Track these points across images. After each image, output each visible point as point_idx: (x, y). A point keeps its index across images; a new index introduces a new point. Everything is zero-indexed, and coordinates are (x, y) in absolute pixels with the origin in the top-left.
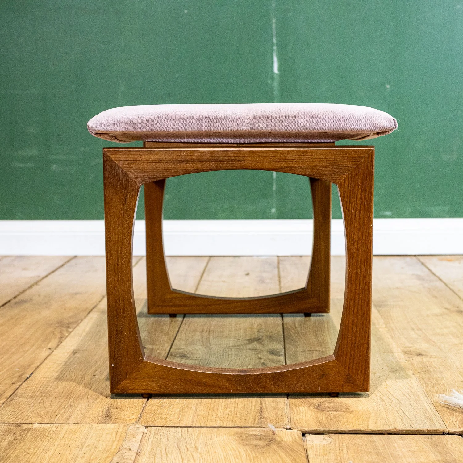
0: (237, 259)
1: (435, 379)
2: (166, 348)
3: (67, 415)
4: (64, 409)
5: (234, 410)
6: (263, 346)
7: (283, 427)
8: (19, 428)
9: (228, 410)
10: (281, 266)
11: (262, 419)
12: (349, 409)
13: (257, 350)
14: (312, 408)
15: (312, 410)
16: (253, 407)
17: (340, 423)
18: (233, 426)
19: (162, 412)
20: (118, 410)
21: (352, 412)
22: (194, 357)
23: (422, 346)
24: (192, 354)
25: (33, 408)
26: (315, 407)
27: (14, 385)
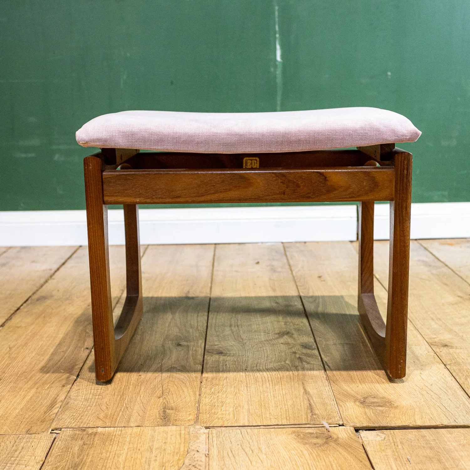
0: (242, 246)
1: (466, 371)
2: (201, 345)
3: (126, 417)
4: (122, 412)
5: (285, 407)
6: (294, 339)
7: (335, 423)
8: (85, 433)
9: (279, 407)
10: (288, 253)
11: (315, 416)
12: (393, 405)
13: (289, 344)
14: (358, 403)
15: (358, 406)
16: (302, 404)
17: (388, 419)
18: (289, 424)
19: (216, 411)
20: (174, 411)
21: (396, 407)
22: (230, 354)
23: (446, 337)
24: (228, 350)
25: (91, 411)
26: (361, 403)
27: (65, 388)
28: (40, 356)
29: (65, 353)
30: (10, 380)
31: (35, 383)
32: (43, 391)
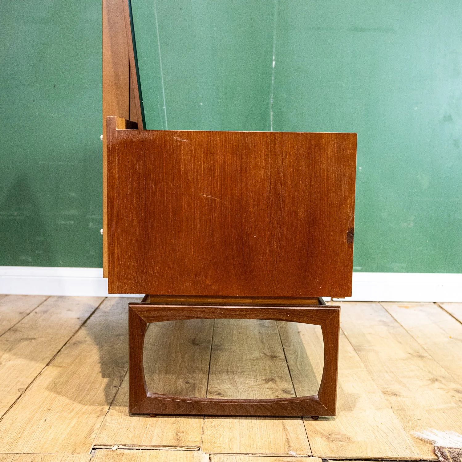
1: (409, 416)
2: (204, 383)
5: (268, 440)
6: (277, 385)
7: (306, 454)
8: (115, 453)
9: (264, 440)
11: (290, 448)
12: (351, 440)
13: (273, 389)
14: (324, 439)
16: (281, 438)
17: (346, 451)
18: (270, 453)
19: (216, 441)
21: (353, 442)
22: (227, 395)
23: (396, 387)
24: (226, 392)
26: (326, 438)
27: (100, 418)
28: (79, 392)
29: (98, 390)
30: (57, 411)
31: (77, 414)
32: (83, 421)
